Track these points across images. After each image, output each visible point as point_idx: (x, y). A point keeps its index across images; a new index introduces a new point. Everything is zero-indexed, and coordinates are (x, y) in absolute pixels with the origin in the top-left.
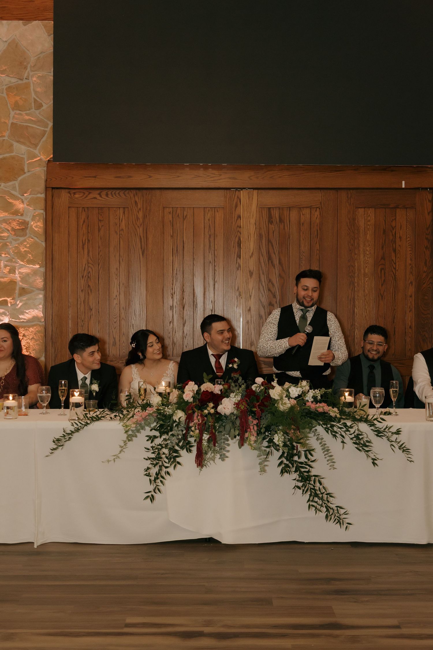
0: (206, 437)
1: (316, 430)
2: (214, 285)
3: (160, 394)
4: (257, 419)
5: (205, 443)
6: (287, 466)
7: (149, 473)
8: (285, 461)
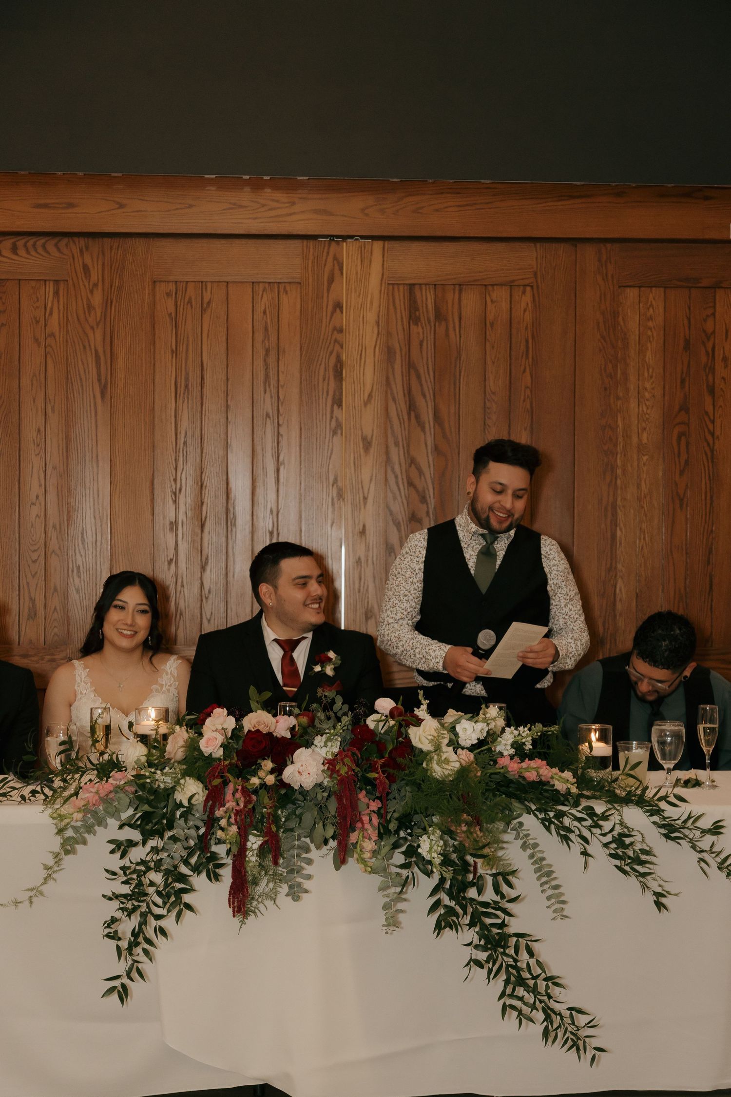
0: (254, 842)
1: (521, 824)
2: (278, 470)
3: (144, 739)
4: (377, 798)
5: (252, 858)
6: (450, 911)
7: (116, 932)
8: (447, 901)
